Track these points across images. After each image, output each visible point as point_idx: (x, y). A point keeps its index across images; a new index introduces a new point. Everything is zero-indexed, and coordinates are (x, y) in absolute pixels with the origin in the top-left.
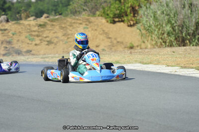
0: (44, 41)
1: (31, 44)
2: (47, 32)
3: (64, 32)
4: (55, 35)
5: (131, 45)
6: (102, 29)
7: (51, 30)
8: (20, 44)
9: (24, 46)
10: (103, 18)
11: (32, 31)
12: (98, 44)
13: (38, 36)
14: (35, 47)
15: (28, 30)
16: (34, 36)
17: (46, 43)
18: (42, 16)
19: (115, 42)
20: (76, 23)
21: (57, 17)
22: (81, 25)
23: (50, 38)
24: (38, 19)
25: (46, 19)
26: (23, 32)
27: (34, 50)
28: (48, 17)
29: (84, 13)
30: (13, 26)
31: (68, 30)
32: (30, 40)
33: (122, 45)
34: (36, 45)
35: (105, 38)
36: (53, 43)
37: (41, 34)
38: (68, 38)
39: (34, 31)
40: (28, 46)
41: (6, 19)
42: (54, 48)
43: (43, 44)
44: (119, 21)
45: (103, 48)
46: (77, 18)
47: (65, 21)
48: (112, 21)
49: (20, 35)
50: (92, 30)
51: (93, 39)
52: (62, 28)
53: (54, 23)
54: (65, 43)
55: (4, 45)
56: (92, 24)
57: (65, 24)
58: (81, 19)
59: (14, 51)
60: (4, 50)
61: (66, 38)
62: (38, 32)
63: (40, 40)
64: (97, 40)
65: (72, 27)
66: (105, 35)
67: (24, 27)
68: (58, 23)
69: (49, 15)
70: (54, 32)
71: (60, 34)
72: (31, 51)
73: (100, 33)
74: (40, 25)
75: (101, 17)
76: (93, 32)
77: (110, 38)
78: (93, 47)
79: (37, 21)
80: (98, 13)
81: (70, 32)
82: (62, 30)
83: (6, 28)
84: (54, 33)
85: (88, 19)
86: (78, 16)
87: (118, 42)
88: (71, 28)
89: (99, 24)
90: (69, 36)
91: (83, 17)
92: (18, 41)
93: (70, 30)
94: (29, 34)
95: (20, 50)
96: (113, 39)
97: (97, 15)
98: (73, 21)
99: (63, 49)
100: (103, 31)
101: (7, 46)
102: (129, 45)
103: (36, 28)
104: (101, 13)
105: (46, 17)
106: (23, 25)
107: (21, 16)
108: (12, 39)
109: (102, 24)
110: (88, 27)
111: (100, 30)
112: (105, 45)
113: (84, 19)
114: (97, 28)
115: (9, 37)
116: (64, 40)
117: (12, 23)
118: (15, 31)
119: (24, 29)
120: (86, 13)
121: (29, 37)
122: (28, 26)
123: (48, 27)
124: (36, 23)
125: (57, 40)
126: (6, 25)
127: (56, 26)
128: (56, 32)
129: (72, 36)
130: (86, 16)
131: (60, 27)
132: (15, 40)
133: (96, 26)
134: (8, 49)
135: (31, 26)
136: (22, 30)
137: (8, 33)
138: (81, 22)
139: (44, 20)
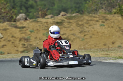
2: (64, 29)
3: (80, 30)
4: (72, 32)
6: (118, 26)
7: (69, 27)
8: (38, 42)
10: (120, 16)
15: (46, 28)
18: (59, 14)
20: (93, 20)
21: (74, 15)
22: (97, 23)
23: (67, 35)
24: (56, 17)
25: (63, 17)
28: (65, 15)
29: (100, 11)
30: (31, 24)
31: (85, 28)
35: (121, 35)
38: (85, 35)
41: (24, 17)
45: (120, 44)
46: (94, 15)
47: (82, 19)
49: (37, 33)
50: (109, 27)
51: (109, 35)
52: (78, 25)
53: (71, 21)
54: (82, 40)
55: (22, 43)
56: (108, 21)
57: (81, 21)
58: (98, 16)
60: (23, 47)
61: (83, 36)
64: (114, 37)
65: (88, 25)
66: (121, 32)
67: (41, 25)
68: (75, 21)
69: (67, 13)
70: (71, 29)
71: (77, 31)
73: (117, 30)
74: (58, 23)
75: (116, 15)
76: (109, 29)
78: (109, 43)
79: (54, 19)
80: (114, 10)
81: (87, 29)
82: (79, 28)
83: (24, 25)
84: (71, 30)
85: (104, 17)
86: (95, 14)
88: (87, 26)
89: (116, 21)
90: (86, 33)
91: (99, 14)
92: (36, 38)
93: (87, 28)
97: (114, 13)
98: (90, 19)
99: (80, 46)
100: (120, 28)
101: (25, 43)
104: (118, 10)
105: (63, 15)
106: (40, 22)
107: (38, 14)
108: (30, 37)
109: (119, 21)
110: (104, 24)
111: (116, 27)
112: (121, 42)
113: (100, 16)
114: (114, 25)
115: (27, 34)
116: (81, 37)
117: (30, 21)
118: (33, 29)
119: (42, 27)
120: (102, 11)
121: (47, 35)
122: (46, 23)
123: (66, 25)
124: (54, 20)
125: (74, 38)
126: (24, 23)
127: (73, 23)
128: (72, 30)
129: (88, 34)
130: (102, 14)
131: (77, 25)
132: (33, 37)
133: (112, 24)
134: (26, 46)
135: (48, 23)
136: (40, 28)
137: (26, 30)
138: (97, 19)
139: (61, 18)
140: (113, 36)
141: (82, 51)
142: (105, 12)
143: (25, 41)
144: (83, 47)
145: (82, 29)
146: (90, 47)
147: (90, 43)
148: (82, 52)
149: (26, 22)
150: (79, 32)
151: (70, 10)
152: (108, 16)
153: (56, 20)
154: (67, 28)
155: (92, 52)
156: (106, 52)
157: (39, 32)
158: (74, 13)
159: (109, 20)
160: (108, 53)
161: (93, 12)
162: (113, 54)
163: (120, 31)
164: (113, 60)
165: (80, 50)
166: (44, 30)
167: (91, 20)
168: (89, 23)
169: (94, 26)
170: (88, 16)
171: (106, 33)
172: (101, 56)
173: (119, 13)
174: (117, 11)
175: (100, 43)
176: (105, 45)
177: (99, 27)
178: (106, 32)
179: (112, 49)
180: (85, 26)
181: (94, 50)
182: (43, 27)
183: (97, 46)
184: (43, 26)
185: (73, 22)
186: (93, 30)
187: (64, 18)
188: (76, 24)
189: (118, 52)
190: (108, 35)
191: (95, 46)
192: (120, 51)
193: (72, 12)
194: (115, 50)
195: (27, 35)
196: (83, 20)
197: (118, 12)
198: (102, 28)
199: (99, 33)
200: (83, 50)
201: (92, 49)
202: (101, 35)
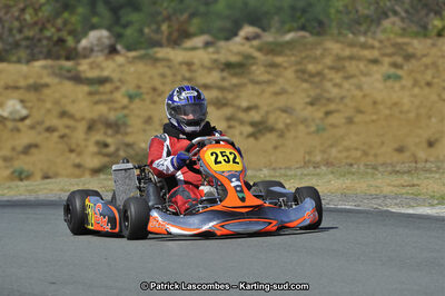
0: (242, 122)
2: (250, 87)
3: (312, 93)
4: (282, 101)
7: (269, 82)
12: (437, 136)
13: (219, 104)
17: (249, 129)
18: (236, 34)
20: (359, 59)
21: (289, 37)
22: (374, 68)
23: (262, 112)
24: (222, 43)
25: (248, 44)
26: (167, 88)
28: (257, 37)
29: (386, 23)
30: (132, 69)
31: (328, 85)
36: (271, 130)
37: (230, 96)
38: (328, 113)
39: (206, 87)
41: (107, 42)
42: (276, 148)
43: (236, 132)
46: (362, 39)
47: (318, 52)
49: (154, 102)
50: (416, 83)
51: (418, 115)
52: (303, 75)
53: (279, 60)
54: (317, 131)
55: (98, 136)
56: (413, 61)
57: (316, 60)
58: (377, 44)
60: (99, 153)
61: (320, 114)
62: (221, 89)
63: (229, 119)
64: (434, 120)
65: (341, 74)
67: (168, 72)
68: (293, 59)
69: (264, 30)
70: (276, 88)
71: (299, 97)
74: (228, 66)
76: (416, 90)
78: (417, 145)
79: (217, 52)
80: (438, 23)
81: (335, 92)
82: (305, 85)
83: (106, 73)
84: (276, 94)
85: (395, 45)
86: (365, 34)
88: (337, 78)
89: (440, 61)
90: (332, 107)
91: (383, 37)
92: (149, 120)
93: (335, 85)
97: (435, 31)
98: (347, 52)
99: (309, 153)
101: (109, 140)
103: (214, 77)
105: (249, 35)
106: (165, 63)
107: (158, 31)
108: (125, 116)
110: (400, 72)
111: (443, 84)
113: (386, 43)
114: (433, 77)
115: (116, 105)
116: (313, 120)
117: (128, 57)
118: (139, 87)
119: (170, 79)
120: (394, 24)
122: (184, 67)
123: (257, 72)
124: (215, 56)
125: (288, 121)
126: (105, 64)
127: (286, 68)
128: (283, 92)
129: (341, 107)
130: (392, 36)
131: (300, 74)
132: (138, 116)
133: (429, 72)
134: (111, 149)
135: (194, 67)
136: (163, 84)
137: (111, 92)
138: (375, 54)
139: (242, 49)
140: (430, 117)
141: (318, 170)
142: (404, 29)
143: (110, 132)
144: (318, 158)
145: (318, 91)
146: (347, 157)
147: (346, 143)
148: (318, 175)
149: (114, 60)
150: (308, 100)
151: (276, 21)
152: (415, 42)
153: (224, 57)
154: (264, 86)
155: (354, 177)
156: (406, 177)
157: (160, 99)
158: (289, 31)
159: (420, 59)
160: (415, 182)
161: (363, 28)
162: (431, 185)
164: (431, 205)
165: (311, 168)
167: (351, 58)
168: (344, 67)
169: (363, 79)
170: (342, 43)
171: (405, 108)
172: (387, 190)
175: (383, 143)
176: (400, 150)
177: (380, 85)
178: (406, 100)
179: (428, 165)
180: (331, 80)
181: (362, 168)
182: (173, 82)
183: (372, 152)
184: (174, 75)
185: (285, 64)
186: (359, 94)
187: (252, 47)
188: (297, 71)
190: (412, 115)
191: (366, 154)
194: (439, 168)
195: (115, 110)
196: (323, 55)
198: (392, 88)
199: (381, 107)
200: (324, 168)
201: (355, 166)
202: (387, 112)
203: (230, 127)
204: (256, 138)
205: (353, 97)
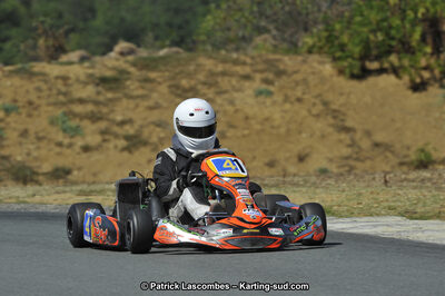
0: (116, 136)
1: (70, 146)
2: (125, 102)
4: (155, 116)
5: (423, 157)
6: (319, 95)
7: (143, 97)
8: (32, 147)
9: (43, 152)
10: (328, 60)
11: (72, 101)
12: (307, 151)
13: (94, 118)
14: (84, 155)
15: (61, 98)
16: (82, 117)
17: (122, 143)
18: (109, 48)
19: (365, 144)
20: (231, 75)
21: (162, 53)
22: (247, 84)
23: (136, 126)
24: (97, 58)
25: (122, 59)
26: (44, 102)
27: (80, 169)
28: (131, 52)
29: (258, 40)
30: (9, 83)
32: (65, 131)
33: (389, 154)
34: (86, 149)
35: (331, 130)
36: (145, 143)
37: (105, 110)
39: (81, 101)
40: (59, 154)
42: (149, 161)
43: (111, 145)
44: (381, 71)
45: (324, 164)
46: (235, 55)
47: (192, 68)
48: (356, 71)
49: (30, 116)
50: (286, 99)
51: (288, 131)
52: (177, 90)
53: (153, 75)
56: (284, 78)
57: (189, 76)
58: (249, 60)
59: (8, 170)
62: (96, 103)
63: (103, 133)
64: (304, 135)
65: (213, 90)
66: (331, 121)
67: (44, 87)
68: (167, 74)
69: (139, 46)
70: (151, 103)
72: (68, 172)
73: (314, 111)
74: (103, 81)
75: (315, 57)
76: (287, 106)
77: (347, 130)
78: (287, 159)
79: (93, 67)
80: (309, 41)
84: (151, 108)
85: (267, 62)
86: (237, 50)
87: (377, 145)
88: (210, 93)
89: (311, 78)
91: (254, 53)
92: (24, 133)
94: (64, 109)
95: (30, 168)
96: (358, 136)
97: (305, 49)
98: (220, 68)
100: (326, 104)
102: (413, 157)
103: (89, 91)
104: (320, 40)
105: (125, 51)
106: (41, 78)
107: (35, 47)
108: (2, 129)
109: (323, 80)
110: (272, 88)
111: (313, 100)
112: (330, 156)
113: (258, 60)
114: (304, 93)
117: (3, 71)
118: (15, 101)
119: (46, 93)
120: (265, 40)
121: (64, 122)
122: (60, 81)
123: (132, 87)
124: (90, 71)
125: (162, 135)
127: (160, 83)
128: (157, 107)
130: (264, 52)
131: (174, 89)
132: (15, 129)
133: (299, 88)
135: (70, 82)
136: (39, 97)
138: (247, 70)
139: (116, 64)
140: (300, 133)
142: (275, 46)
151: (150, 37)
152: (286, 58)
153: (99, 71)
154: (138, 101)
157: (36, 113)
158: (162, 47)
159: (290, 75)
161: (233, 46)
163: (327, 114)
166: (55, 104)
167: (224, 74)
168: (217, 82)
169: (235, 95)
170: (215, 59)
171: (276, 123)
173: (326, 49)
174: (318, 44)
175: (254, 158)
176: (271, 164)
177: (251, 101)
178: (277, 114)
179: (296, 179)
180: (204, 95)
182: (49, 96)
184: (50, 89)
185: (159, 80)
186: (230, 109)
187: (127, 62)
188: (170, 87)
189: (318, 191)
190: (283, 130)
192: (326, 188)
193: (158, 43)
194: (306, 182)
196: (196, 72)
197: (321, 48)
198: (264, 103)
199: (253, 122)
202: (258, 127)
203: (104, 141)
204: (130, 152)
205: (225, 112)
